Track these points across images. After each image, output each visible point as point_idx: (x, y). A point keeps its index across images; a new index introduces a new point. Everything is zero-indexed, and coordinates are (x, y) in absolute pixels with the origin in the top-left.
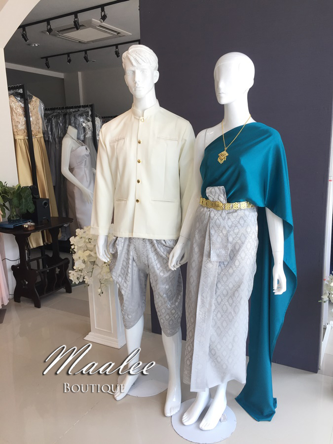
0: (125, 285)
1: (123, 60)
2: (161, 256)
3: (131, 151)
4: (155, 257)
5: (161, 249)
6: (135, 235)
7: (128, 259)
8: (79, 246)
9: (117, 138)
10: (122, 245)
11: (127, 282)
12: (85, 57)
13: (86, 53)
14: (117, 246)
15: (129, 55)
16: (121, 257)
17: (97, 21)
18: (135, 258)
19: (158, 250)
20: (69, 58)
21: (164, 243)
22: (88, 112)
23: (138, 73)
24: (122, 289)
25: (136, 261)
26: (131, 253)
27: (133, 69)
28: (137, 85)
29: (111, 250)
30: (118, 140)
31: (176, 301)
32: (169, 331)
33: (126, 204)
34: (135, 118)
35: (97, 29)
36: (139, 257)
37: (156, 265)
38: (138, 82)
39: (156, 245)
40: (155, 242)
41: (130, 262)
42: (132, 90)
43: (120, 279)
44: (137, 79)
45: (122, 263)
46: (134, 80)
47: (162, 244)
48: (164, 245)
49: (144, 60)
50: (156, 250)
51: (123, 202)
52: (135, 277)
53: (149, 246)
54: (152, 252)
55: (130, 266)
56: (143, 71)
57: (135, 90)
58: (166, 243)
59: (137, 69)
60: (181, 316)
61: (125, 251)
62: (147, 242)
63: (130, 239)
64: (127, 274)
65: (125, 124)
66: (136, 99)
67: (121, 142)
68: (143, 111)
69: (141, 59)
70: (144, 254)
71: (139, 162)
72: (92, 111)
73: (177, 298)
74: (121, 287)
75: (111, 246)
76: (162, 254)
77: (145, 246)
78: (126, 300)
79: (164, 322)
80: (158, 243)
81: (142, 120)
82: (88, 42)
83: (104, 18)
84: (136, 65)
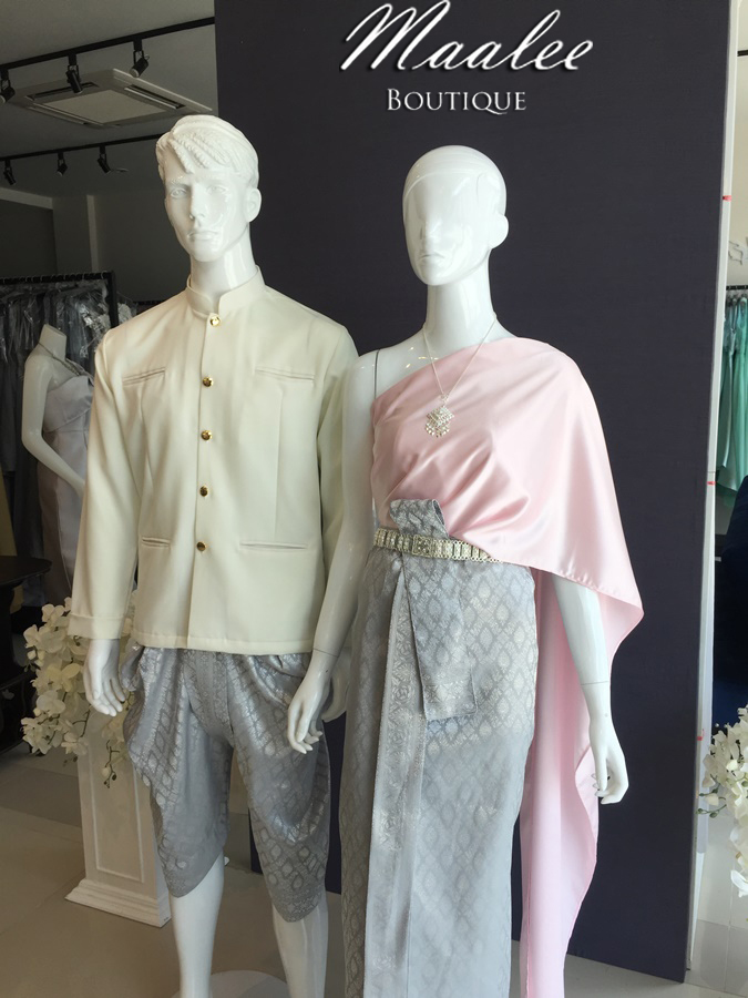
0: (166, 781)
1: (159, 155)
2: (269, 702)
3: (184, 409)
4: (251, 703)
5: (269, 679)
6: (194, 643)
7: (174, 707)
8: (51, 651)
9: (144, 370)
10: (158, 670)
11: (171, 772)
12: (100, 161)
13: (103, 151)
14: (143, 673)
15: (173, 143)
16: (156, 701)
17: (124, 74)
18: (195, 705)
19: (261, 683)
20: (61, 162)
21: (275, 662)
22: (100, 291)
23: (200, 193)
24: (158, 791)
25: (199, 712)
26: (184, 693)
27: (186, 183)
28: (196, 225)
29: (126, 682)
30: (147, 376)
31: (310, 822)
32: (291, 908)
33: (168, 554)
34: (195, 315)
35: (127, 93)
36: (204, 703)
37: (255, 725)
38: (199, 218)
39: (254, 669)
40: (251, 661)
41: (181, 716)
42: (185, 240)
43: (152, 764)
44: (196, 210)
45: (157, 717)
46: (189, 212)
47: (269, 666)
48: (276, 670)
49: (218, 157)
50: (252, 683)
51: (161, 548)
52: (197, 754)
53: (233, 673)
54: (243, 690)
55: (180, 729)
56: (213, 187)
57: (193, 239)
58: (281, 663)
59: (198, 181)
60: (325, 862)
61: (166, 683)
62: (229, 661)
63: (180, 652)
64: (171, 752)
65: (167, 331)
66: (199, 263)
67: (156, 381)
68: (218, 296)
69: (207, 152)
70: (220, 694)
71: (206, 437)
72: (109, 288)
73: (314, 813)
74: (156, 787)
75: (125, 670)
76: (271, 694)
77: (222, 674)
78: (169, 822)
79: (278, 883)
80: (260, 663)
81: (215, 323)
82: (106, 126)
83: (140, 66)
84: (193, 170)
